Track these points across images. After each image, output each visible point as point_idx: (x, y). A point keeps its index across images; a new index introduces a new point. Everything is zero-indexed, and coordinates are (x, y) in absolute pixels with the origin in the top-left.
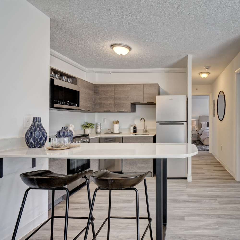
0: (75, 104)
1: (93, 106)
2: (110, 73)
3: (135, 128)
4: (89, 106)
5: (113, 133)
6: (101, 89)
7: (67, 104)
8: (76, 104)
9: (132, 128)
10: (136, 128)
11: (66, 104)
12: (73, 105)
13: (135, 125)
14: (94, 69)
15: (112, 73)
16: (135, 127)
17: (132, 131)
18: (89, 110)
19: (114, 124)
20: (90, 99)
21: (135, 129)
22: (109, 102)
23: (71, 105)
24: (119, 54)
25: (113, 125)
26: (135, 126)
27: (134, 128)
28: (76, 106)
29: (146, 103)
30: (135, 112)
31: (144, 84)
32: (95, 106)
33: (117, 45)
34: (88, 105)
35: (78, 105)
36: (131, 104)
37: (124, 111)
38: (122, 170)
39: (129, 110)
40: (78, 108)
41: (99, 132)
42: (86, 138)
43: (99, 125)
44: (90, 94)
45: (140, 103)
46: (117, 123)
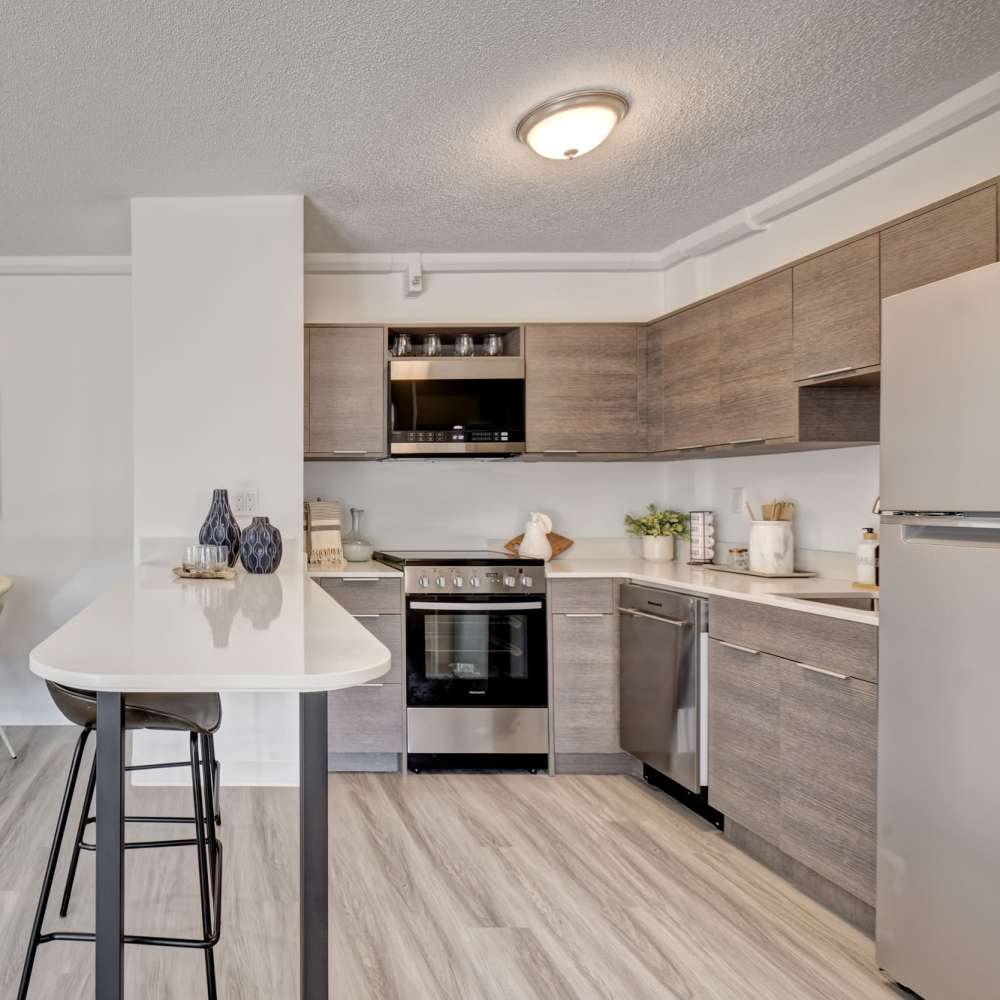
0: (496, 434)
2: (759, 231)
4: (601, 434)
5: (746, 570)
6: (667, 340)
7: (455, 437)
8: (505, 434)
9: (868, 551)
11: (449, 440)
12: (486, 439)
14: (684, 244)
15: (767, 225)
17: (867, 572)
19: (754, 518)
20: (610, 399)
22: (699, 399)
23: (474, 439)
24: (558, 154)
27: (877, 552)
32: (652, 428)
33: (530, 121)
34: (598, 430)
35: (518, 435)
36: (802, 389)
37: (767, 442)
38: (705, 790)
39: (791, 429)
40: (516, 446)
41: (699, 557)
42: (521, 571)
43: (701, 522)
44: (608, 376)
45: (860, 373)
46: (780, 512)
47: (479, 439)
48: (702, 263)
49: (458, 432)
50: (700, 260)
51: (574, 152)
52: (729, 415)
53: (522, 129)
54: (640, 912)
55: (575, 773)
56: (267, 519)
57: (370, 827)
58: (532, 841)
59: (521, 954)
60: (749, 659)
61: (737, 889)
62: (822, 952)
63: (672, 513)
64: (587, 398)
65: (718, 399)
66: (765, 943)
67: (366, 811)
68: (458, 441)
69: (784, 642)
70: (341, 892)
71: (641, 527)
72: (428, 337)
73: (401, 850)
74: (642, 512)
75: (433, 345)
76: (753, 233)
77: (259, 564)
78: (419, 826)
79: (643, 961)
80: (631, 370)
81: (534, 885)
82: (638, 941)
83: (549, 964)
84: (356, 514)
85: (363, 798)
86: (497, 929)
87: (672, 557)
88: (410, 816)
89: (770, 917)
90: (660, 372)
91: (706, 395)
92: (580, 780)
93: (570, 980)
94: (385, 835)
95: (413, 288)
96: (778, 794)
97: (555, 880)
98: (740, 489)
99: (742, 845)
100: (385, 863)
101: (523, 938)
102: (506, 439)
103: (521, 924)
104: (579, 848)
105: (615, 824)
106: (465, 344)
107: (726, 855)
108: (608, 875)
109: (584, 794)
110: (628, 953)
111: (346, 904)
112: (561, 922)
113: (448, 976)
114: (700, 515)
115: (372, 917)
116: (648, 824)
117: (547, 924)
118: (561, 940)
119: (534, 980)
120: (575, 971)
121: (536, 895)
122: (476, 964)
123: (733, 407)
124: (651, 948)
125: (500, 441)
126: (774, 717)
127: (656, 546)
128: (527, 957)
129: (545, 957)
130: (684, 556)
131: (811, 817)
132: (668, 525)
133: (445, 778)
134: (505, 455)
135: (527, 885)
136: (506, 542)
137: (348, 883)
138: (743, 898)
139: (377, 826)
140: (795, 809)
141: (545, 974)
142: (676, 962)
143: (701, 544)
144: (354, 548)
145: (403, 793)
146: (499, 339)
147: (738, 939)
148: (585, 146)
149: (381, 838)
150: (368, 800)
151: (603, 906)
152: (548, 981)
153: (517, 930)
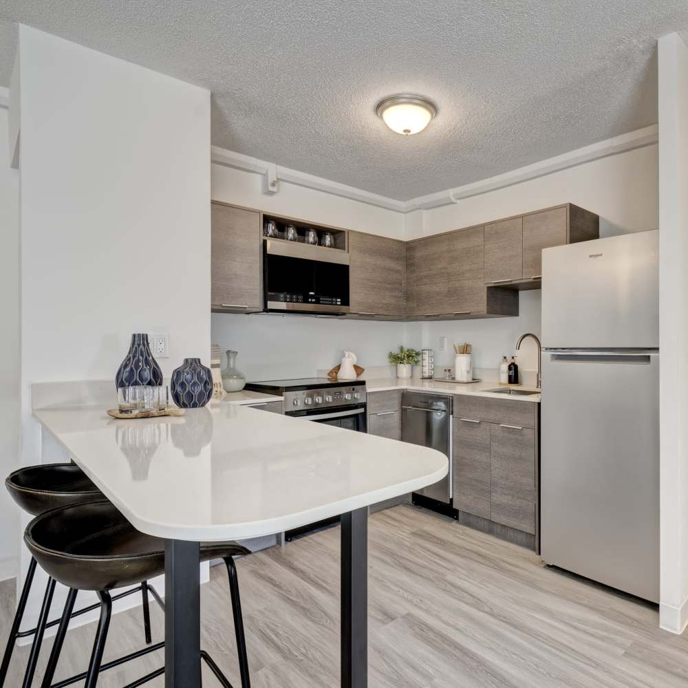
0: (334, 300)
1: (403, 303)
2: (455, 203)
3: (513, 368)
4: (386, 304)
5: (453, 380)
6: (419, 254)
7: (310, 300)
8: (339, 300)
9: (505, 367)
10: (516, 367)
11: (305, 301)
12: (328, 302)
13: (513, 358)
14: (418, 201)
15: (458, 201)
16: (513, 364)
17: (504, 378)
18: (386, 313)
19: (457, 353)
20: (390, 284)
21: (512, 373)
22: (435, 289)
23: (321, 302)
24: (399, 130)
25: (454, 358)
26: (513, 361)
27: (510, 368)
28: (339, 303)
29: (532, 280)
30: (517, 314)
31: (522, 216)
32: (409, 303)
33: (387, 104)
34: (385, 302)
35: (346, 302)
36: (489, 288)
37: (472, 314)
38: (451, 500)
39: (483, 307)
40: (344, 309)
41: (426, 375)
42: (353, 390)
43: (427, 355)
44: (390, 269)
45: (514, 283)
46: (466, 349)
47: (326, 302)
48: (425, 214)
49: (312, 297)
50: (424, 211)
51: (409, 131)
52: (452, 298)
53: (380, 106)
54: (450, 577)
55: (379, 511)
56: (199, 360)
57: (280, 591)
58: (382, 561)
59: (414, 630)
60: (476, 426)
61: (480, 548)
62: (520, 564)
63: (412, 351)
64: (379, 282)
65: (447, 290)
66: (502, 570)
67: (271, 581)
68: (311, 302)
69: (492, 415)
70: (286, 646)
71: (396, 359)
72: (288, 227)
73: (310, 598)
74: (396, 351)
75: (291, 233)
76: (452, 203)
77: (195, 399)
78: (312, 576)
79: (466, 603)
80: (400, 268)
81: (397, 586)
82: (457, 593)
83: (430, 629)
84: (231, 355)
85: (262, 572)
86: (394, 621)
87: (410, 376)
88: (302, 572)
89: (496, 556)
90: (414, 271)
91: (440, 287)
92: (383, 514)
93: (443, 631)
94: (294, 592)
95: (271, 189)
96: (490, 492)
97: (404, 577)
98: (444, 337)
99: (469, 524)
100: (305, 612)
101: (410, 620)
102: (340, 303)
103: (404, 612)
104: (405, 554)
105: (414, 534)
106: (312, 236)
107: (465, 532)
108: (426, 563)
109: (390, 522)
110: (458, 602)
111: (297, 654)
112: (421, 600)
113: (386, 667)
114: (427, 352)
115: (319, 654)
116: (427, 528)
117: (416, 605)
118: (427, 611)
119: (427, 641)
120: (443, 625)
121: (401, 591)
122: (396, 650)
123: (454, 293)
124: (465, 595)
125: (336, 304)
126: (488, 454)
127: (404, 369)
128: (417, 630)
129: (426, 625)
130: (418, 374)
131: (505, 500)
132: (411, 358)
133: (310, 539)
134: (336, 314)
135: (393, 587)
136: (329, 371)
137: (288, 637)
138: (483, 551)
139: (285, 588)
140: (498, 498)
141: (431, 635)
142: (478, 597)
143: (427, 368)
144: (231, 381)
145: (288, 558)
146: (332, 237)
147: (492, 572)
148: (415, 130)
149: (292, 596)
150: (266, 572)
151: (433, 581)
152: (434, 638)
153: (403, 617)
